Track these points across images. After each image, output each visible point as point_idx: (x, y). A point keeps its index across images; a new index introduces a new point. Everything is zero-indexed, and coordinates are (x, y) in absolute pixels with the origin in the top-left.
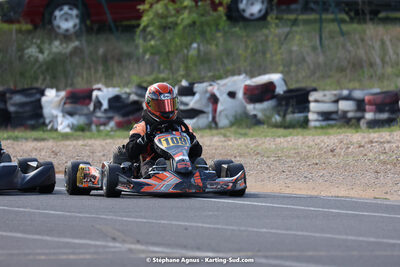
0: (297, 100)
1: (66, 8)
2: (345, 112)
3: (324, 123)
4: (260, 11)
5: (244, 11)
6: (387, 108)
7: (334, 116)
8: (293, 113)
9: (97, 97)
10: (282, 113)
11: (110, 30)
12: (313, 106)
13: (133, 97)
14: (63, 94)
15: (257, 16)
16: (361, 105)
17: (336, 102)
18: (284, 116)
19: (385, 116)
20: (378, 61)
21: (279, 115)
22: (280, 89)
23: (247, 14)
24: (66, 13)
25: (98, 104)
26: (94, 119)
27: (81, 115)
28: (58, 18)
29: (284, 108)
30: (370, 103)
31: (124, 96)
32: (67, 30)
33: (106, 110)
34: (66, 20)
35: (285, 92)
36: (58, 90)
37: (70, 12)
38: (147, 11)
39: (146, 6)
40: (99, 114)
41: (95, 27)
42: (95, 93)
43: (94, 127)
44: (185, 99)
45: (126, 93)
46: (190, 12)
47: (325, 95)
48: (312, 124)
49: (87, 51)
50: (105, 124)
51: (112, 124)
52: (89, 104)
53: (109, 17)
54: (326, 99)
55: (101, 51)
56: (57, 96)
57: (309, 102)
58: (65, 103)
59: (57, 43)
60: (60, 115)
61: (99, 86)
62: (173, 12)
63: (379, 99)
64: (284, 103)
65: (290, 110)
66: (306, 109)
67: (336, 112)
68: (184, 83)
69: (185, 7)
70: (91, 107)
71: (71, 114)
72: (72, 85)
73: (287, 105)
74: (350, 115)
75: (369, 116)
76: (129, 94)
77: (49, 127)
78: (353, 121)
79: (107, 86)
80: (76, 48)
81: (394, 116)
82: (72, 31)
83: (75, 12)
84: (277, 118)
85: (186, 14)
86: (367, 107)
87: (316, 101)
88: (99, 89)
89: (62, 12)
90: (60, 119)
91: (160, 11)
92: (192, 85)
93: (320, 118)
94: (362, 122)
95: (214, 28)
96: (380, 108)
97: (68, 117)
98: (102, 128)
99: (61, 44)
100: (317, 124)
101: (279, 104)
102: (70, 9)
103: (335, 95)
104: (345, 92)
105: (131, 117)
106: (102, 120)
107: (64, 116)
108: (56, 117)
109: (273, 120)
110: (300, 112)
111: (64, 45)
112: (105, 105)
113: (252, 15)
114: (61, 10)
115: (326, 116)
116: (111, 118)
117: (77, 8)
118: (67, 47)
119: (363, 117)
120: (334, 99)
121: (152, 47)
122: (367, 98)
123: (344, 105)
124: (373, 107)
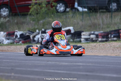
0: (78, 35)
1: (4, 9)
2: (92, 38)
3: (86, 42)
4: (63, 10)
5: (58, 10)
6: (105, 37)
7: (89, 40)
8: (76, 38)
9: (16, 34)
10: (73, 39)
11: (18, 15)
12: (83, 37)
13: (27, 34)
14: (5, 33)
15: (62, 11)
16: (97, 36)
17: (90, 35)
18: (74, 40)
19: (104, 39)
20: (101, 23)
21: (72, 39)
22: (72, 31)
23: (59, 11)
24: (4, 10)
25: (17, 36)
26: (15, 41)
27: (11, 39)
28: (2, 12)
29: (73, 37)
30: (100, 36)
31: (24, 34)
32: (5, 15)
33: (19, 38)
34: (4, 12)
35: (74, 32)
36: (4, 32)
37: (5, 10)
38: (32, 8)
39: (31, 6)
40: (17, 39)
41: (14, 14)
42: (15, 33)
43: (15, 43)
44: (43, 35)
45: (25, 33)
46: (45, 8)
47: (86, 33)
48: (82, 42)
49: (11, 21)
50: (19, 42)
51: (21, 42)
52: (14, 36)
53: (18, 11)
54: (87, 34)
55: (16, 21)
56: (4, 34)
57: (81, 35)
58: (6, 36)
59: (2, 19)
60: (5, 39)
61: (17, 31)
62: (39, 8)
63: (103, 34)
64: (74, 36)
65: (75, 38)
66: (80, 38)
67: (90, 38)
68: (43, 30)
69: (43, 7)
70: (14, 37)
71: (8, 39)
72: (8, 31)
73: (75, 36)
74: (94, 39)
75: (100, 39)
76: (26, 33)
77: (2, 43)
78: (95, 41)
79: (19, 31)
80: (8, 20)
81: (107, 39)
82: (6, 15)
83: (7, 10)
84: (72, 40)
85: (43, 9)
86: (99, 37)
87: (84, 35)
88: (17, 32)
89: (3, 10)
90: (5, 41)
91: (36, 8)
92: (45, 30)
93: (85, 40)
94: (98, 41)
95: (52, 13)
96: (103, 37)
97: (7, 40)
98: (18, 43)
99: (3, 19)
100: (84, 42)
101: (72, 36)
102: (6, 9)
103: (89, 33)
104: (92, 32)
105: (27, 40)
106: (18, 41)
107: (6, 40)
108: (4, 40)
109: (70, 41)
110: (79, 38)
111: (4, 19)
112: (19, 36)
113: (61, 11)
114: (3, 9)
115: (87, 40)
116: (20, 41)
117: (8, 8)
118: (5, 20)
119: (98, 40)
120: (89, 34)
121: (33, 19)
122: (99, 34)
123: (92, 36)
124: (101, 37)
